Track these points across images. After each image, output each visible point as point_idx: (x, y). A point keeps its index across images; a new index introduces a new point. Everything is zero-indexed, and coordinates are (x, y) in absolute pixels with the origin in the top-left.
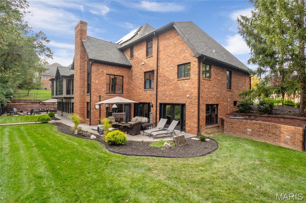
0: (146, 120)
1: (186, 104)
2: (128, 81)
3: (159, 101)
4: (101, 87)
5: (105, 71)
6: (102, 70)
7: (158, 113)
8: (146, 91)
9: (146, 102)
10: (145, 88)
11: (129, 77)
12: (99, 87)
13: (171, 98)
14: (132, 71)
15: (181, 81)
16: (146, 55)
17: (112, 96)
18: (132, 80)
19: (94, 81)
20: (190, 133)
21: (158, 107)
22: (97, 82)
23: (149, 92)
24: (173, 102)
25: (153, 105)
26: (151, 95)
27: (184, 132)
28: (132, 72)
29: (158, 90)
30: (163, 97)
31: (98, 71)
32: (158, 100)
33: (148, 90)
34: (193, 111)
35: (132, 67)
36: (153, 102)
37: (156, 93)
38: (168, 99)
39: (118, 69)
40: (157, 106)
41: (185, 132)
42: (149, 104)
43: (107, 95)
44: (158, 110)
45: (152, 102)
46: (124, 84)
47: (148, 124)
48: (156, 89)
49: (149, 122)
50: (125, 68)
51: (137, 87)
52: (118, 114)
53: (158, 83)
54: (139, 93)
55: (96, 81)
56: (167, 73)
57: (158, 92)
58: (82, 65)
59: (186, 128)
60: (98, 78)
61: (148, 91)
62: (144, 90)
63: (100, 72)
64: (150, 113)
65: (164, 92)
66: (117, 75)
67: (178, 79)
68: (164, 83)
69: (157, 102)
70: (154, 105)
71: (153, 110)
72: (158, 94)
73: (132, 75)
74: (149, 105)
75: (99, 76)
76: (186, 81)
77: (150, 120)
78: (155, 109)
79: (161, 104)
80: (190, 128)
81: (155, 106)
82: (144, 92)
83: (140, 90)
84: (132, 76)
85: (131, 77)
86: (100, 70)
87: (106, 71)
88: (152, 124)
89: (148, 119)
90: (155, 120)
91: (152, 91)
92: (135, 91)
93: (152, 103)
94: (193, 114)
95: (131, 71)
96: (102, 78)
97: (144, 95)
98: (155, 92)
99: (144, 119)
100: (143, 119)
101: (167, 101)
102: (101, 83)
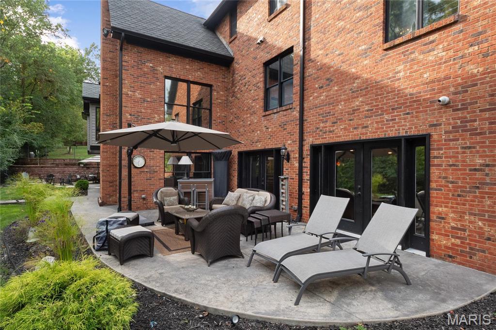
0: (266, 201)
1: (429, 135)
2: (223, 98)
3: (309, 141)
4: (149, 111)
5: (160, 69)
6: (151, 65)
7: (307, 177)
8: (268, 117)
9: (270, 147)
10: (266, 107)
11: (227, 89)
12: (143, 111)
13: (355, 122)
14: (234, 71)
15: (401, 49)
16: (267, 11)
18: (233, 96)
20: (459, 263)
21: (305, 160)
22: (138, 95)
23: (277, 118)
24: (364, 138)
25: (288, 155)
26: (283, 126)
27: (423, 254)
28: (233, 74)
29: (305, 105)
30: (322, 125)
31: (140, 66)
32: (305, 138)
33: (275, 111)
34: (479, 161)
35: (234, 62)
36: (291, 146)
37: (298, 115)
38: (345, 129)
39: (196, 65)
40: (304, 156)
41: (428, 255)
42: (278, 150)
44: (305, 170)
45: (287, 146)
46: (213, 105)
47: (274, 213)
48: (298, 103)
49: (276, 206)
50: (214, 66)
51: (245, 109)
52: (193, 183)
53: (306, 83)
54: (250, 124)
55: (136, 94)
56: (338, 40)
57: (305, 113)
58: (110, 60)
59: (434, 237)
60: (142, 85)
61: (276, 115)
62: (264, 114)
63: (146, 69)
64: (282, 177)
65: (326, 109)
66: (196, 80)
67: (387, 45)
68: (329, 76)
69: (305, 143)
70: (292, 155)
71: (290, 170)
72: (305, 118)
73: (233, 81)
74: (278, 155)
75: (142, 79)
76: (432, 38)
77: (281, 198)
78: (297, 165)
79: (315, 149)
80: (458, 242)
81: (297, 155)
82: (263, 118)
83: (252, 118)
84: (233, 85)
85: (230, 89)
86: (147, 64)
87: (163, 69)
88: (289, 215)
89: (274, 197)
90: (297, 201)
91: (285, 113)
92: (242, 123)
93: (286, 149)
94: (478, 175)
95: (231, 72)
96: (152, 86)
97: (264, 129)
98: (296, 114)
99: (263, 198)
100: (257, 197)
101: (341, 134)
102: (149, 100)
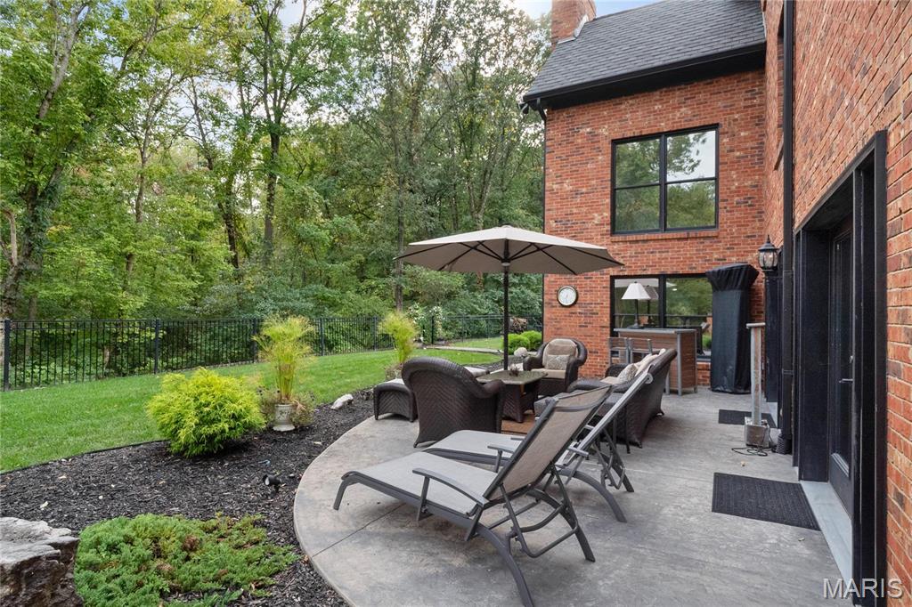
4: (584, 209)
5: (604, 131)
6: (588, 130)
12: (575, 211)
17: (644, 241)
19: (555, 186)
22: (567, 187)
31: (571, 139)
43: (614, 242)
55: (565, 185)
60: (574, 168)
63: (580, 141)
86: (581, 131)
87: (610, 129)
96: (589, 166)
102: (584, 190)
